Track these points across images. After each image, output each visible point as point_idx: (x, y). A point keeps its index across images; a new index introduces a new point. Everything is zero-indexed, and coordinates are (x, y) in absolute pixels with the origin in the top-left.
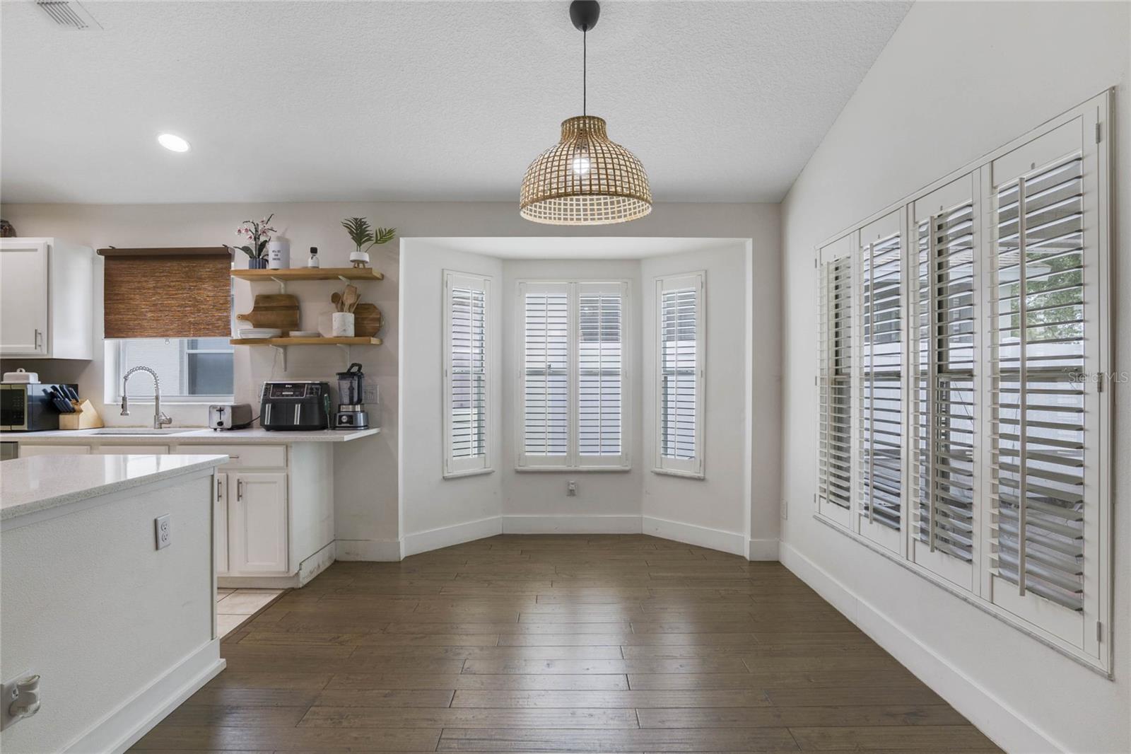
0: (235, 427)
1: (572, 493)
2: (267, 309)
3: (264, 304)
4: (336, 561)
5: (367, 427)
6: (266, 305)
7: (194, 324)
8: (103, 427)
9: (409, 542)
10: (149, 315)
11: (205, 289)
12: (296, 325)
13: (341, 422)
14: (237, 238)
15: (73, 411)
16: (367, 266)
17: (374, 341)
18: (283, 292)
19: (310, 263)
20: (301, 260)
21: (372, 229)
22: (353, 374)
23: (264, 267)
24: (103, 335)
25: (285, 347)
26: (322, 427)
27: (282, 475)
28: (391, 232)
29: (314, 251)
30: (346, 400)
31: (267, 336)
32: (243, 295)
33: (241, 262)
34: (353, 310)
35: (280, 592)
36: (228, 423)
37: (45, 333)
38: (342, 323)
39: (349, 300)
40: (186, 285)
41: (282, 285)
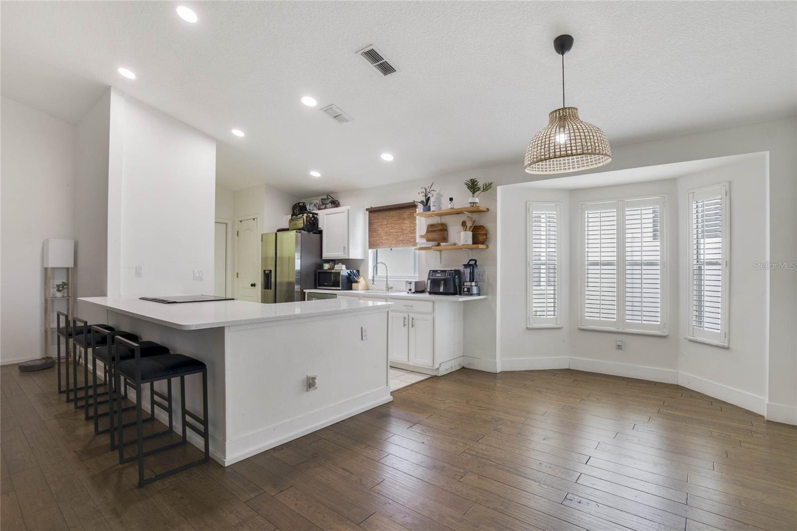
0: (416, 292)
1: (619, 347)
2: (432, 231)
3: (431, 228)
4: (463, 367)
5: (479, 294)
6: (432, 229)
7: (402, 241)
8: (368, 290)
9: (500, 364)
10: (384, 237)
11: (406, 224)
12: (445, 239)
13: (464, 291)
14: (418, 197)
15: (357, 282)
16: (477, 205)
17: (481, 246)
18: (439, 222)
19: (450, 206)
20: (446, 206)
21: (481, 184)
22: (472, 265)
23: (430, 210)
24: (368, 247)
25: (440, 251)
26: (455, 294)
27: (430, 317)
28: (491, 184)
29: (451, 199)
30: (468, 280)
31: (430, 246)
32: (421, 223)
33: (420, 209)
34: (471, 229)
35: (429, 376)
36: (413, 290)
37: (347, 249)
38: (464, 237)
39: (469, 224)
40: (398, 222)
41: (439, 218)
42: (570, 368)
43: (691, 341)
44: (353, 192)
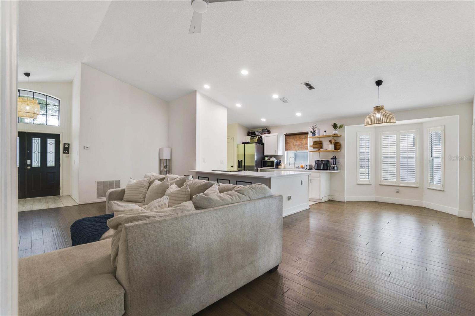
0: (309, 169)
1: (397, 192)
2: (315, 144)
3: (315, 143)
4: (330, 200)
5: (337, 170)
6: (316, 143)
7: (301, 148)
8: (285, 168)
9: (347, 198)
10: (293, 146)
11: (303, 141)
12: (321, 147)
13: (331, 169)
14: (309, 130)
15: (280, 165)
16: (337, 134)
17: (339, 151)
18: (319, 140)
19: (325, 134)
20: (322, 133)
21: (338, 125)
22: (334, 158)
23: (315, 136)
24: (285, 150)
25: (319, 152)
26: (327, 170)
27: (319, 179)
28: (342, 125)
29: (325, 131)
30: (333, 164)
31: (316, 150)
32: (310, 141)
33: (310, 135)
34: (334, 144)
35: (318, 202)
36: (308, 168)
37: (276, 151)
38: (331, 147)
39: (333, 142)
40: (300, 140)
41: (319, 139)
42: (376, 201)
43: (428, 189)
44: (277, 127)
